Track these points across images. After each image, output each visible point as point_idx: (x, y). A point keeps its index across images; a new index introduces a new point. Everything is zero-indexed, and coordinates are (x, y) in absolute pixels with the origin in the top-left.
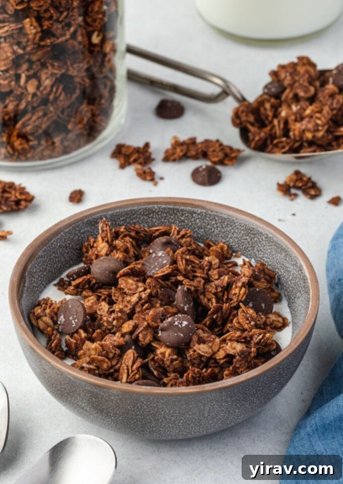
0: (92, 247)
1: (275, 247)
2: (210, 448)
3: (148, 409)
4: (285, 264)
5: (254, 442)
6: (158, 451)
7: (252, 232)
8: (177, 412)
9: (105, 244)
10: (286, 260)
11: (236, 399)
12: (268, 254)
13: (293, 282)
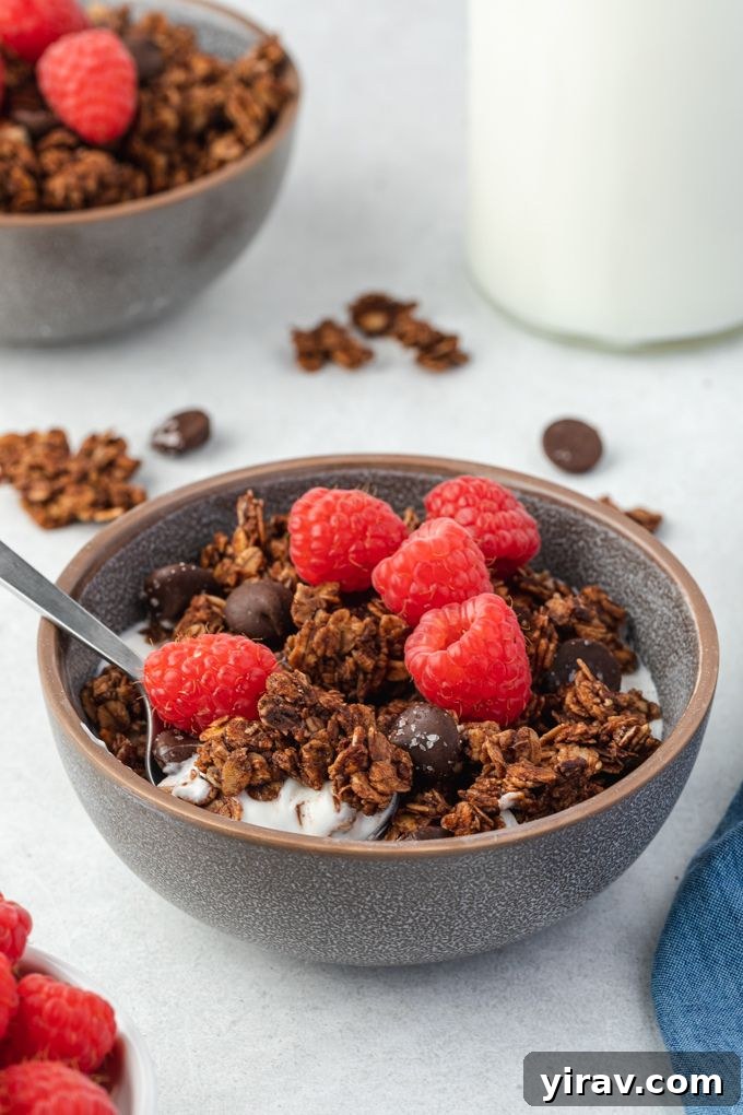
0: (223, 555)
1: (624, 560)
2: (475, 990)
3: (335, 890)
4: (643, 596)
5: (570, 979)
6: (359, 993)
7: (574, 529)
8: (400, 898)
9: (252, 550)
10: (646, 586)
11: (532, 871)
12: (609, 574)
13: (661, 632)
